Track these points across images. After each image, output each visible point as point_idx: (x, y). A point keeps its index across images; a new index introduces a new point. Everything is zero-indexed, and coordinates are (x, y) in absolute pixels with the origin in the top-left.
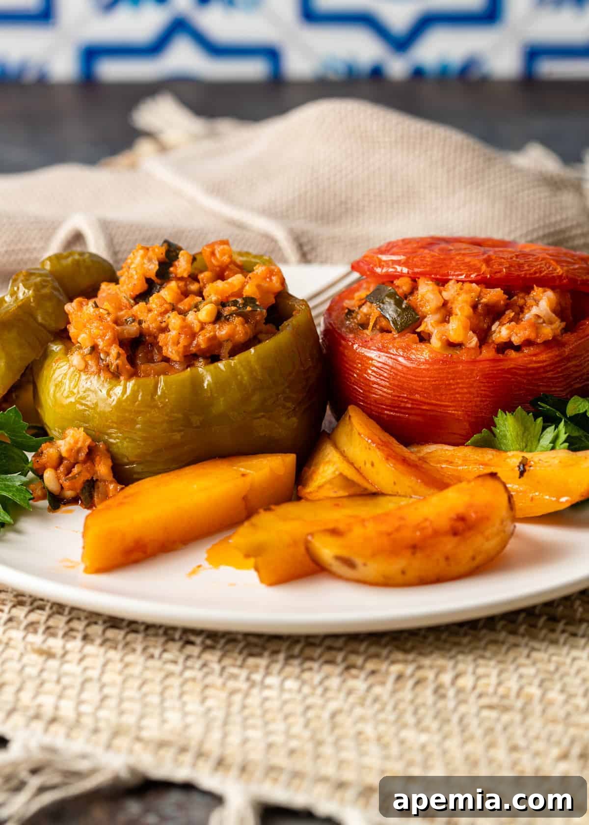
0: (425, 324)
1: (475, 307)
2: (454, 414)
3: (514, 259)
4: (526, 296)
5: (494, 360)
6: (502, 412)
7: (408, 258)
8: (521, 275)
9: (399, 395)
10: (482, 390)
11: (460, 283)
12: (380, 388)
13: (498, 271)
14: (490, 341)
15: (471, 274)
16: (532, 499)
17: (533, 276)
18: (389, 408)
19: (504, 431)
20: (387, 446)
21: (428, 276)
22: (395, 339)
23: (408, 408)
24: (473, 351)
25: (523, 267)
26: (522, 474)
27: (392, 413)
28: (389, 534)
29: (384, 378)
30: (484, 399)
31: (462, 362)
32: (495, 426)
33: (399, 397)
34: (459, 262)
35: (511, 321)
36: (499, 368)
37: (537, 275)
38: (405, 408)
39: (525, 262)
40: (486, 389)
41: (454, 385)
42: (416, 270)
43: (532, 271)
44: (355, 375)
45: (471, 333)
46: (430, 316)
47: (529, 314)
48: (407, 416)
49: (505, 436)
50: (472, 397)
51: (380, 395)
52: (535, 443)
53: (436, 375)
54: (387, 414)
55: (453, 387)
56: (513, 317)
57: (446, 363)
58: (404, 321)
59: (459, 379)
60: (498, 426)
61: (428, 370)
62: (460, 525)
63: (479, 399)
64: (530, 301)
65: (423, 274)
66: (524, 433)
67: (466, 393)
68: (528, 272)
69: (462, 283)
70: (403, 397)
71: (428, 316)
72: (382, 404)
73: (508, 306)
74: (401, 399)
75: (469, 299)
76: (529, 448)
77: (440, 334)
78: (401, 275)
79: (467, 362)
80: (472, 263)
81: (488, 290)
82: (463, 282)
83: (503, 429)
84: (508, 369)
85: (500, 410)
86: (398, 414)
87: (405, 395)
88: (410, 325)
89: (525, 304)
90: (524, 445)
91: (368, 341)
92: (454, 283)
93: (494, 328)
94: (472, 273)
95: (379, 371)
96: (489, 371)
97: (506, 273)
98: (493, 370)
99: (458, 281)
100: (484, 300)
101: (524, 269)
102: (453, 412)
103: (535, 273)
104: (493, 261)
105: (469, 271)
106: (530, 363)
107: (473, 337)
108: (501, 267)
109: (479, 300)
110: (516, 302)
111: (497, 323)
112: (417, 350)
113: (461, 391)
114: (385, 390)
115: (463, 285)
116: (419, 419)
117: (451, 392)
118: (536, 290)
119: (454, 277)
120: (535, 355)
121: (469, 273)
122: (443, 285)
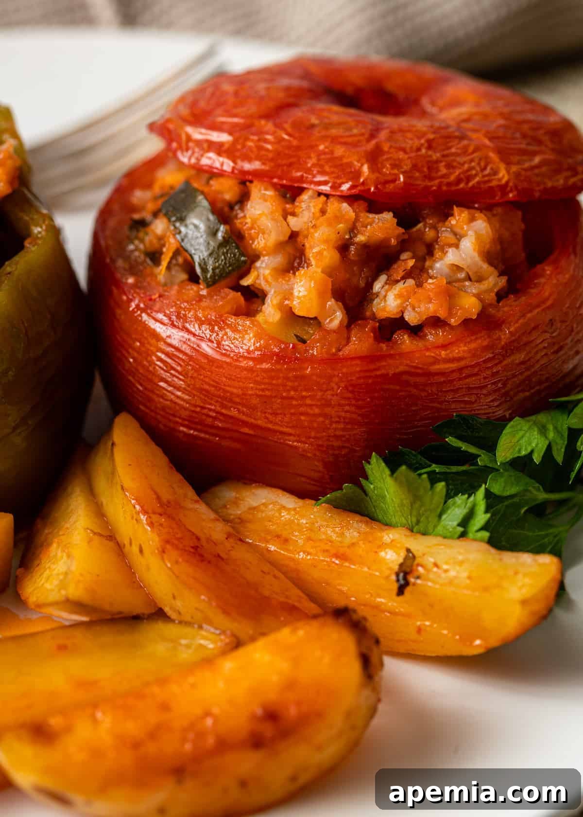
0: (256, 273)
1: (343, 248)
2: (296, 447)
3: (424, 151)
4: (440, 225)
5: (371, 358)
6: (378, 457)
7: (235, 141)
8: (432, 186)
9: (202, 404)
10: (347, 412)
11: (323, 198)
12: (170, 389)
13: (390, 178)
14: (368, 314)
15: (343, 183)
16: (419, 630)
17: (454, 188)
18: (186, 423)
19: (381, 488)
20: (170, 517)
21: (265, 179)
22: (200, 298)
23: (218, 428)
24: (334, 336)
25: (438, 170)
26: (401, 591)
27: (192, 432)
28: (136, 745)
29: (177, 374)
30: (349, 426)
31: (312, 360)
32: (366, 478)
33: (203, 408)
34: (323, 157)
35: (408, 275)
36: (378, 373)
37: (462, 186)
38: (212, 427)
39: (443, 156)
40: (353, 409)
41: (296, 400)
42: (247, 166)
43: (452, 178)
44: (131, 360)
45: (331, 303)
46: (266, 258)
47: (442, 262)
48: (217, 439)
49: (384, 497)
50: (327, 422)
51: (171, 401)
52: (433, 519)
53: (266, 381)
54: (183, 432)
55: (294, 402)
56: (412, 267)
57: (284, 361)
58: (219, 265)
59: (306, 390)
60: (371, 479)
61: (251, 370)
62: (268, 730)
63: (342, 426)
64: (446, 235)
65: (258, 175)
66: (412, 504)
67: (320, 415)
68: (445, 181)
69: (325, 198)
70: (210, 410)
71: (262, 258)
72: (174, 416)
73: (404, 245)
74: (205, 411)
75: (334, 237)
76: (421, 527)
77: (279, 298)
78: (221, 174)
79: (322, 361)
80: (345, 161)
81: (371, 216)
82: (327, 196)
83: (379, 485)
84: (394, 374)
85: (374, 453)
86: (202, 435)
87: (213, 407)
88: (230, 272)
89: (436, 239)
90: (414, 520)
91: (155, 300)
92: (311, 197)
93: (377, 286)
94: (344, 180)
95: (169, 360)
96: (359, 378)
97: (404, 182)
98: (364, 378)
99: (320, 194)
100: (361, 238)
101: (440, 174)
102: (295, 444)
103: (459, 181)
104: (385, 157)
105: (338, 177)
106: (434, 363)
107: (334, 312)
108: (396, 171)
109: (351, 238)
110: (422, 233)
111: (383, 278)
112: (235, 330)
113: (309, 411)
114: (179, 393)
115: (326, 203)
116: (237, 446)
117: (293, 411)
118: (457, 218)
119: (312, 186)
120: (444, 347)
121: (339, 181)
122: (293, 200)
